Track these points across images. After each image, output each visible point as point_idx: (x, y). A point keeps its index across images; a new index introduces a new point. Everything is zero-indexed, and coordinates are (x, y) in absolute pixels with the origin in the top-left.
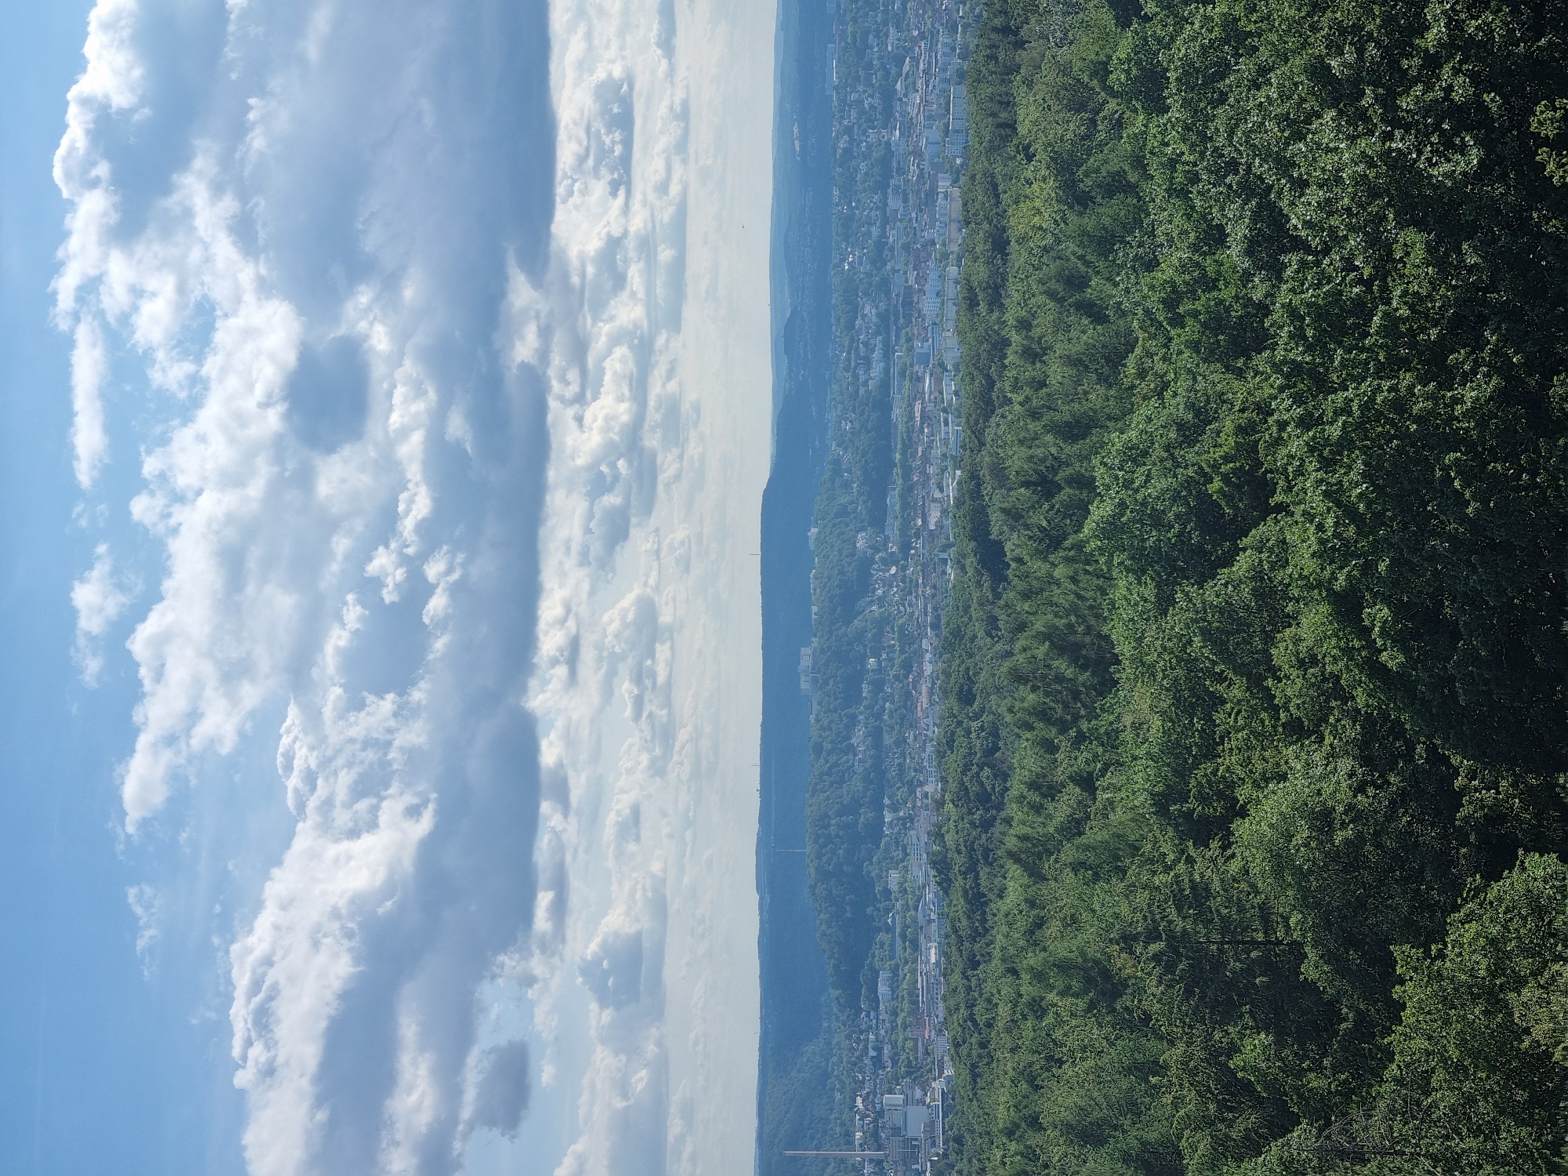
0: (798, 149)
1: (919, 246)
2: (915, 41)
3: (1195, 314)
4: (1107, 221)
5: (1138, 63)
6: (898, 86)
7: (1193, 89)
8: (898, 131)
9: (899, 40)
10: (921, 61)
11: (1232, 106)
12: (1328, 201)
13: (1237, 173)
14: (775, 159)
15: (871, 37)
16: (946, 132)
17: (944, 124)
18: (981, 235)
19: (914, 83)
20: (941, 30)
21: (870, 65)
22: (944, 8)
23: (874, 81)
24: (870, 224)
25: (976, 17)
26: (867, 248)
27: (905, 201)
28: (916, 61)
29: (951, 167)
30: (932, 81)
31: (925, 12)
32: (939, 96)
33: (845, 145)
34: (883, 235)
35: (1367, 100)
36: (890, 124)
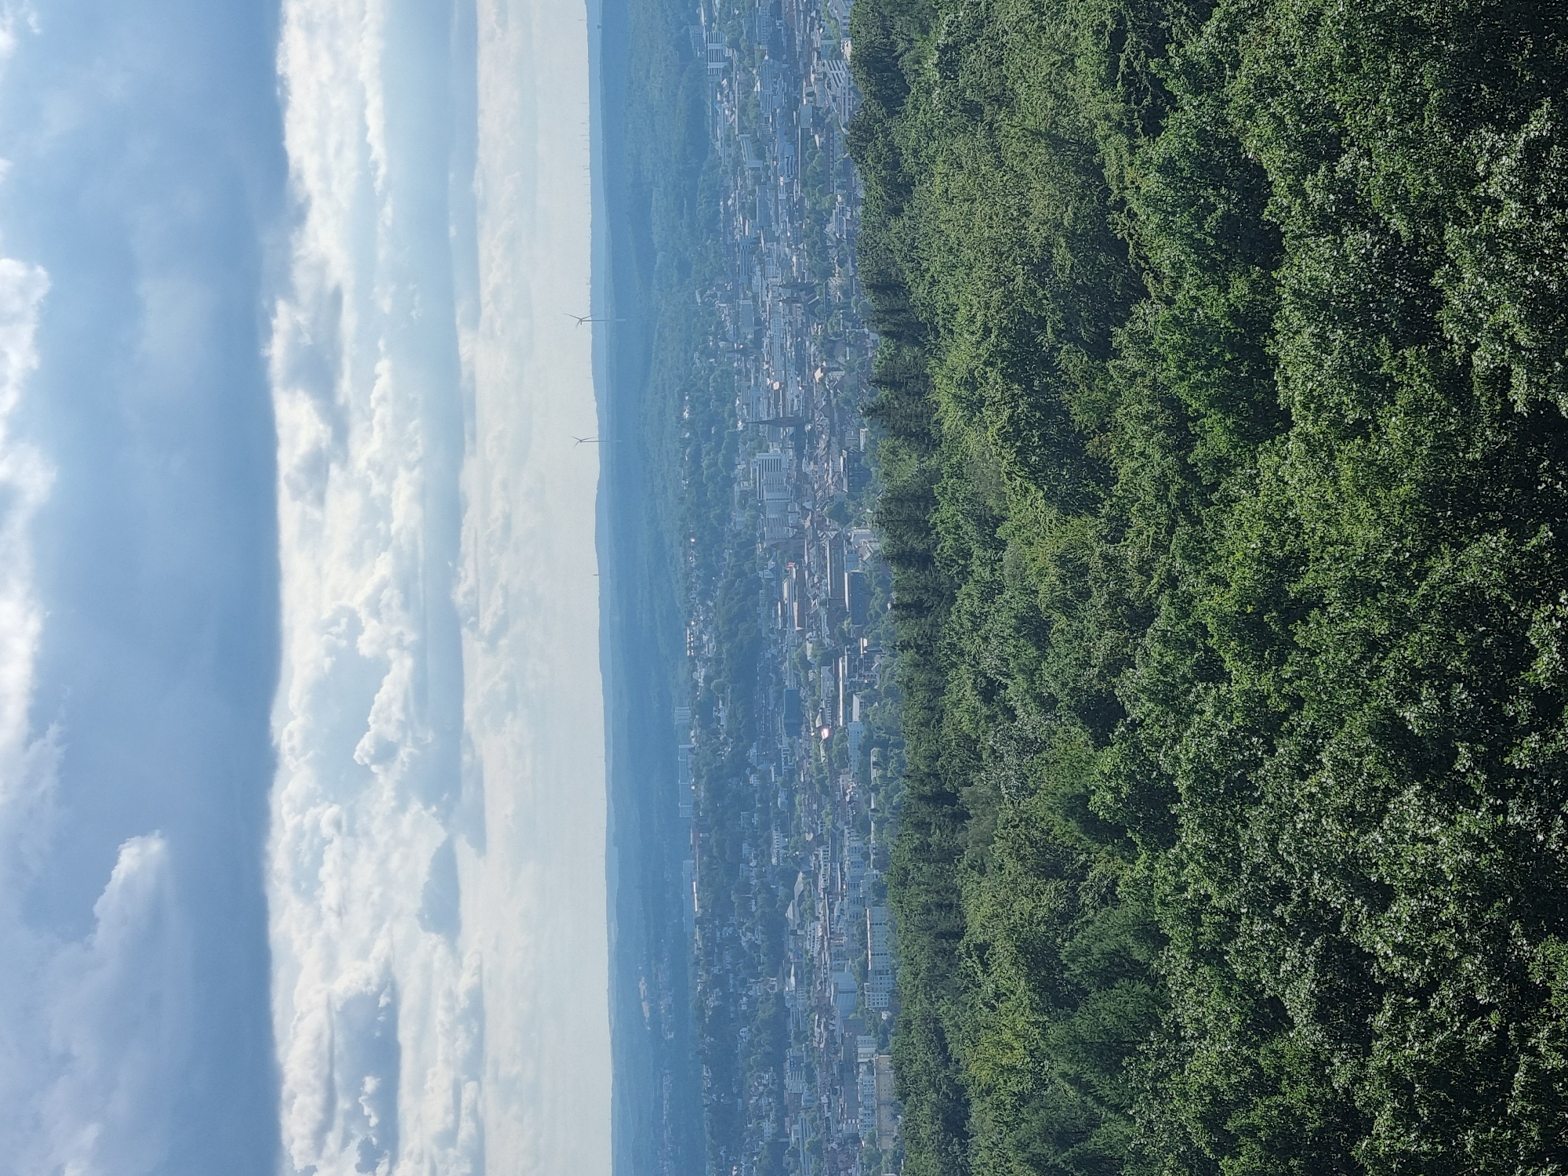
0: (647, 1015)
1: (834, 1145)
2: (808, 848)
3: (1252, 1131)
4: (1110, 1021)
5: (1130, 777)
6: (789, 914)
7: (1213, 803)
8: (793, 979)
9: (786, 848)
10: (820, 877)
11: (1271, 806)
12: (1426, 914)
13: (1287, 900)
14: (613, 1032)
15: (745, 846)
16: (864, 974)
17: (860, 964)
18: (927, 1109)
19: (812, 908)
20: (846, 831)
21: (747, 887)
22: (848, 799)
23: (754, 908)
24: (761, 1118)
25: (894, 808)
26: (757, 1154)
27: (810, 1079)
28: (812, 876)
29: (875, 1026)
30: (837, 903)
31: (821, 807)
32: (850, 924)
33: (717, 1003)
34: (781, 1132)
35: (1463, 763)
36: (780, 969)
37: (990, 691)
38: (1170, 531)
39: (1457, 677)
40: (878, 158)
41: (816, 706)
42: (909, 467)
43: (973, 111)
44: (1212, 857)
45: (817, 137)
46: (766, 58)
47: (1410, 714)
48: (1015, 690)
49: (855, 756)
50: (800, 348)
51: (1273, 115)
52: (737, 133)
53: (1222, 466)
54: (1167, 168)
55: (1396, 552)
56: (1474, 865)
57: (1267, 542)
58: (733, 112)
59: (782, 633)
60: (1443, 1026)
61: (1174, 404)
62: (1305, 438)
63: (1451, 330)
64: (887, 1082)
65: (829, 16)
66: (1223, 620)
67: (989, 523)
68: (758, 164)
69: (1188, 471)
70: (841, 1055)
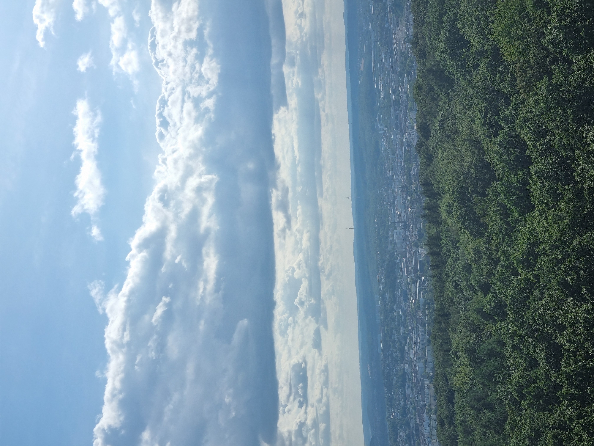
0: (370, 374)
1: (419, 407)
2: (410, 331)
3: (529, 393)
4: (491, 368)
5: (494, 302)
6: (406, 348)
7: (516, 307)
8: (407, 364)
9: (404, 331)
10: (413, 338)
12: (575, 331)
13: (537, 333)
14: (361, 378)
15: (394, 331)
16: (425, 363)
17: (424, 361)
18: (443, 397)
19: (412, 346)
20: (420, 326)
21: (394, 341)
22: (420, 318)
23: (396, 346)
24: (400, 400)
25: (432, 320)
26: (399, 410)
27: (412, 390)
28: (411, 338)
29: (429, 376)
30: (418, 345)
31: (413, 320)
32: (422, 350)
33: (388, 371)
34: (405, 404)
35: (584, 291)
36: (404, 362)
37: (456, 286)
38: (503, 240)
39: (581, 269)
40: (424, 152)
41: (411, 294)
42: (434, 231)
43: (448, 136)
44: (516, 321)
45: (408, 149)
46: (394, 129)
47: (569, 279)
48: (463, 285)
49: (422, 307)
50: (405, 203)
51: (528, 127)
52: (387, 149)
53: (517, 221)
54: (500, 144)
55: (564, 238)
56: (588, 318)
57: (529, 239)
58: (386, 144)
59: (402, 276)
60: (580, 361)
61: (503, 206)
62: (539, 211)
63: (577, 178)
64: (433, 391)
65: (410, 118)
66: (518, 260)
67: (455, 242)
68: (393, 157)
69: (508, 224)
70: (420, 384)
